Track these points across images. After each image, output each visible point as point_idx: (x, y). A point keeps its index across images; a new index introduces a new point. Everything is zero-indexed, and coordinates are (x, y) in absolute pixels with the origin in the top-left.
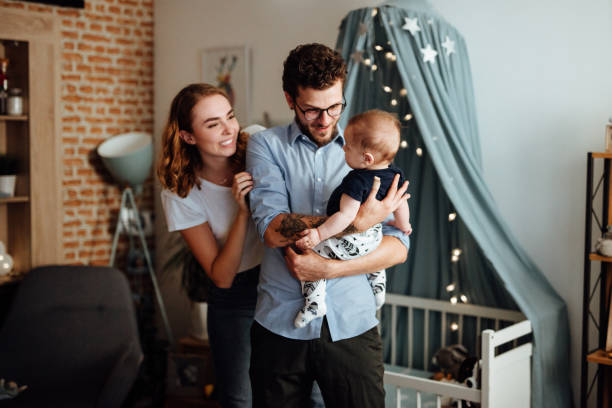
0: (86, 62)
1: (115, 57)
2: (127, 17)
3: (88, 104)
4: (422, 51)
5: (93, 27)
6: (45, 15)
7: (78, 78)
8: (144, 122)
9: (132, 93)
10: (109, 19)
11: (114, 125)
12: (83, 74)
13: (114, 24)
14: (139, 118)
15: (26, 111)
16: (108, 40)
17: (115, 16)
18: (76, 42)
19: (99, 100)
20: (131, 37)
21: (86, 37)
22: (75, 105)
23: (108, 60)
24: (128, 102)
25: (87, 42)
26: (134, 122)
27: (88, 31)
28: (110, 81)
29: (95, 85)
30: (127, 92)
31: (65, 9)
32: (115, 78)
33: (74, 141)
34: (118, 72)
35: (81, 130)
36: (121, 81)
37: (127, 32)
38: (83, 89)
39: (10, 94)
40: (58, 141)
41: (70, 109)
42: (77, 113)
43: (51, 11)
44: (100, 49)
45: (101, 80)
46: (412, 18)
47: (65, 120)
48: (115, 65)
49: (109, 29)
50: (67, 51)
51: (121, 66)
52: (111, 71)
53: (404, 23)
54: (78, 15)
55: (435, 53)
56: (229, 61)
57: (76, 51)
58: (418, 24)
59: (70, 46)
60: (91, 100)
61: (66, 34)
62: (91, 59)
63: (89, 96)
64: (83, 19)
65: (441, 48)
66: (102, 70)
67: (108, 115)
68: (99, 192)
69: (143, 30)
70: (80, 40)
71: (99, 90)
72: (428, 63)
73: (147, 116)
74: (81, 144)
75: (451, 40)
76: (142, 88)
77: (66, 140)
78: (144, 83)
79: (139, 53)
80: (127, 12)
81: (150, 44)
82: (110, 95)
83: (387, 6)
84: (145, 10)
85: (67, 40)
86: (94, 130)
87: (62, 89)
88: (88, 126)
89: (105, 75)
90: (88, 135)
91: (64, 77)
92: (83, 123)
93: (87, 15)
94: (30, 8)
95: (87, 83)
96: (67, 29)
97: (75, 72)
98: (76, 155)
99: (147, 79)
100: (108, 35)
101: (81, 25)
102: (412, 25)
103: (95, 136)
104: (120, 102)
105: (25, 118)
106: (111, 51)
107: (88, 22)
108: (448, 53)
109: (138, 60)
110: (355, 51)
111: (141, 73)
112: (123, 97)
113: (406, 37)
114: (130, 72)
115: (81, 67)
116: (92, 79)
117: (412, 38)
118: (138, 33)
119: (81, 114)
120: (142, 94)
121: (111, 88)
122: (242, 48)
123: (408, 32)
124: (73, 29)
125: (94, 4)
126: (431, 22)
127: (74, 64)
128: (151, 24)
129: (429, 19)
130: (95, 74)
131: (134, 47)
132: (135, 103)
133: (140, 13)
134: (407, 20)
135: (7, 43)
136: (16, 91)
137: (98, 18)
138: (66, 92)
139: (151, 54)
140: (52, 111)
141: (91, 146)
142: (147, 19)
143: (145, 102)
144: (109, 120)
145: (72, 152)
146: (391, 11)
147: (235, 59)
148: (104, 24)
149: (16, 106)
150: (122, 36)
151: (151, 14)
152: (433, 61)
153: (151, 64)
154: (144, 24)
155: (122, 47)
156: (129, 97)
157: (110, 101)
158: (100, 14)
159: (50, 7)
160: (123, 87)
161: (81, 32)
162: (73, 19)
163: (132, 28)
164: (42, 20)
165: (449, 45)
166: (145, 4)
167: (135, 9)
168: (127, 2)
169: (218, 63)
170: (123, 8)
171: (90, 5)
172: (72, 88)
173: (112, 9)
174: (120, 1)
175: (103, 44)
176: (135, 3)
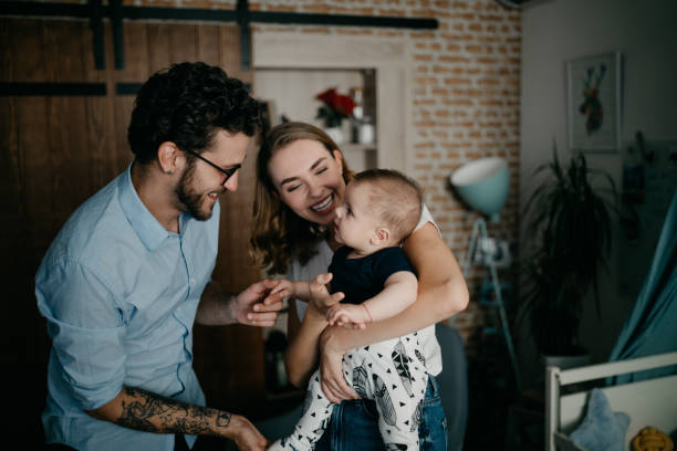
0: (442, 85)
1: (474, 78)
2: (490, 34)
3: (444, 129)
5: (451, 48)
6: (396, 40)
7: (432, 102)
8: (509, 145)
9: (495, 114)
11: (474, 149)
12: (438, 98)
13: (475, 42)
14: (503, 141)
15: (375, 140)
16: (466, 60)
17: (476, 34)
18: (430, 65)
19: (457, 124)
21: (443, 59)
22: (429, 130)
23: (468, 81)
24: (491, 124)
26: (498, 145)
27: (445, 52)
28: (469, 103)
29: (451, 109)
30: (489, 114)
31: (418, 32)
32: (475, 100)
33: (428, 167)
34: (479, 93)
35: (437, 156)
36: (482, 103)
37: (490, 50)
38: (439, 113)
39: (362, 122)
40: (410, 168)
41: (424, 134)
42: (431, 138)
43: (401, 34)
44: (458, 71)
45: (459, 103)
47: (418, 146)
48: (475, 86)
49: (469, 48)
50: (420, 75)
51: (482, 87)
52: (471, 93)
54: (433, 37)
56: (597, 72)
57: (431, 74)
59: (424, 69)
60: (447, 124)
61: (419, 57)
62: (447, 81)
63: (445, 120)
64: (439, 40)
66: (460, 92)
67: (466, 139)
68: (456, 219)
69: (509, 46)
70: (436, 62)
71: (456, 114)
73: (512, 138)
74: (435, 171)
76: (506, 109)
77: (418, 167)
78: (510, 104)
79: (503, 72)
80: (490, 29)
81: (517, 61)
82: (470, 118)
84: (510, 24)
85: (421, 63)
86: (451, 156)
87: (414, 114)
88: (444, 152)
89: (463, 97)
90: (445, 160)
91: (416, 103)
92: (439, 149)
93: (444, 36)
94: (381, 34)
95: (443, 107)
96: (421, 52)
97: (429, 96)
98: (431, 182)
99: (513, 98)
100: (466, 54)
101: (436, 47)
103: (452, 162)
104: (482, 125)
105: (373, 147)
106: (470, 72)
107: (443, 43)
109: (502, 79)
111: (506, 93)
112: (484, 120)
114: (493, 93)
116: (448, 102)
118: (503, 50)
119: (436, 140)
120: (508, 115)
121: (470, 111)
122: (613, 54)
124: (427, 52)
125: (451, 22)
127: (429, 88)
128: (519, 40)
130: (452, 97)
131: (497, 67)
132: (498, 125)
133: (505, 29)
135: (363, 71)
136: (367, 119)
137: (456, 38)
138: (419, 118)
139: (518, 72)
140: (402, 137)
141: (445, 173)
142: (514, 34)
143: (510, 124)
144: (468, 145)
145: (426, 178)
147: (603, 69)
148: (462, 44)
149: (366, 134)
150: (484, 54)
151: (518, 29)
153: (517, 83)
154: (510, 40)
155: (483, 67)
156: (492, 119)
157: (469, 125)
158: (458, 33)
159: (401, 30)
160: (485, 109)
161: (436, 54)
162: (428, 42)
163: (495, 45)
164: (391, 44)
166: (511, 18)
167: (498, 25)
168: (491, 18)
169: (585, 74)
170: (485, 24)
171: (446, 26)
172: (425, 113)
173: (473, 27)
174: (482, 18)
175: (462, 65)
176: (498, 19)
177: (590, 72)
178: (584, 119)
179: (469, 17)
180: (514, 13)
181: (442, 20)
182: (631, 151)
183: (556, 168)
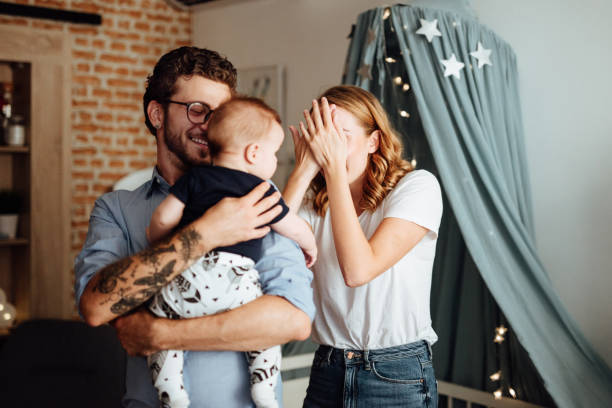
0: (104, 86)
1: (141, 81)
2: (158, 35)
3: (107, 134)
4: (443, 62)
5: (114, 46)
6: (53, 33)
7: (94, 104)
10: (135, 37)
11: (140, 158)
12: (101, 100)
13: (142, 42)
15: (27, 142)
16: (133, 61)
17: (142, 34)
18: (92, 63)
19: (121, 130)
22: (90, 135)
23: (134, 84)
25: (106, 64)
27: (108, 50)
28: (134, 108)
29: (115, 112)
31: (78, 26)
33: (88, 176)
35: (98, 163)
37: (158, 52)
38: (100, 117)
39: (12, 122)
40: (67, 176)
41: (83, 139)
42: (91, 143)
43: (61, 28)
44: (123, 72)
45: (125, 106)
46: (431, 20)
47: (76, 152)
48: (141, 90)
49: (135, 48)
50: (82, 73)
52: (137, 96)
53: (419, 26)
54: (96, 33)
55: (462, 65)
56: (262, 84)
57: (92, 73)
58: (438, 27)
59: (84, 67)
60: (110, 129)
61: (80, 54)
62: (111, 82)
63: (107, 124)
64: (101, 37)
65: (470, 57)
66: (126, 95)
67: (131, 146)
70: (97, 61)
71: (120, 119)
72: (451, 77)
74: (96, 180)
75: (486, 47)
77: (77, 175)
80: (158, 29)
82: (135, 125)
83: (401, 5)
84: (182, 27)
85: (81, 61)
86: (113, 164)
87: (73, 116)
88: (106, 159)
89: (129, 101)
90: (106, 169)
91: (75, 104)
92: (100, 156)
93: (107, 33)
94: (35, 25)
95: (106, 110)
96: (81, 48)
97: (90, 97)
98: (91, 192)
100: (133, 55)
101: (100, 44)
102: (430, 29)
103: (114, 170)
105: (26, 149)
106: (137, 74)
107: (108, 41)
108: (481, 64)
110: (363, 64)
113: (422, 44)
116: (111, 106)
117: (430, 46)
119: (98, 146)
121: (136, 116)
122: (274, 68)
123: (423, 37)
124: (88, 49)
125: (116, 19)
126: (457, 24)
127: (90, 88)
129: (454, 20)
130: (115, 100)
133: (175, 31)
134: (423, 21)
135: (13, 65)
136: (17, 119)
137: (121, 36)
138: (78, 121)
140: (59, 141)
141: (107, 182)
142: (184, 37)
144: (133, 153)
145: (85, 188)
146: (404, 11)
147: (268, 81)
148: (128, 43)
149: (17, 135)
150: (151, 56)
151: (189, 31)
152: (458, 75)
154: (179, 43)
157: (135, 131)
158: (123, 31)
159: (60, 23)
161: (99, 52)
162: (90, 38)
163: (164, 47)
164: (48, 38)
165: (482, 55)
166: (181, 20)
167: (168, 26)
168: (159, 18)
169: (251, 86)
170: (153, 24)
171: (110, 22)
172: (86, 116)
173: (139, 26)
174: (150, 17)
175: (128, 66)
176: (168, 19)
177: (256, 84)
179: (137, 14)
180: (185, 15)
181: (106, 16)
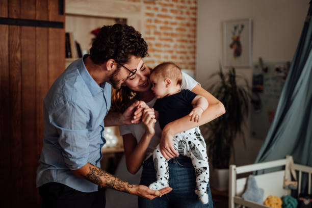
0: (158, 30)
1: (174, 27)
2: (182, 4)
3: (159, 54)
5: (164, 10)
6: (137, 4)
7: (153, 39)
8: (190, 64)
10: (172, 5)
12: (157, 37)
13: (175, 8)
14: (187, 61)
16: (171, 18)
17: (175, 4)
18: (153, 19)
19: (165, 51)
20: (185, 15)
21: (159, 16)
22: (152, 54)
23: (171, 29)
24: (182, 52)
25: (160, 19)
26: (185, 63)
27: (160, 13)
28: (171, 40)
29: (163, 43)
30: (183, 47)
32: (174, 39)
34: (176, 35)
36: (178, 41)
37: (182, 13)
38: (157, 45)
42: (153, 58)
43: (140, 1)
44: (166, 23)
45: (167, 40)
48: (174, 31)
49: (172, 11)
50: (148, 24)
51: (178, 32)
52: (172, 35)
54: (155, 4)
56: (239, 28)
57: (153, 24)
59: (150, 21)
61: (148, 14)
62: (161, 28)
63: (159, 49)
64: (157, 6)
66: (166, 34)
67: (170, 59)
69: (191, 11)
70: (155, 18)
71: (166, 46)
73: (192, 60)
76: (189, 45)
78: (191, 42)
79: (188, 25)
80: (182, 1)
81: (195, 19)
82: (171, 49)
85: (148, 17)
89: (169, 37)
92: (156, 64)
93: (160, 4)
95: (159, 42)
96: (148, 11)
97: (152, 35)
99: (192, 39)
100: (171, 14)
101: (156, 9)
104: (178, 52)
106: (173, 24)
107: (160, 7)
109: (187, 28)
111: (189, 36)
112: (179, 50)
114: (182, 35)
115: (156, 33)
116: (161, 39)
118: (188, 13)
119: (155, 59)
120: (189, 48)
121: (172, 44)
122: (247, 20)
124: (151, 11)
127: (152, 31)
128: (195, 8)
130: (163, 37)
131: (185, 22)
132: (185, 53)
133: (189, 2)
137: (166, 5)
139: (195, 25)
142: (193, 5)
143: (191, 52)
147: (243, 27)
148: (169, 8)
150: (179, 15)
151: (196, 2)
153: (195, 31)
154: (192, 8)
155: (179, 21)
156: (182, 50)
157: (171, 52)
158: (167, 3)
160: (179, 44)
161: (156, 13)
162: (152, 6)
163: (184, 10)
164: (134, 6)
169: (233, 29)
172: (150, 45)
173: (174, 0)
175: (168, 20)
177: (236, 28)
178: (232, 51)
182: (256, 67)
183: (221, 75)
